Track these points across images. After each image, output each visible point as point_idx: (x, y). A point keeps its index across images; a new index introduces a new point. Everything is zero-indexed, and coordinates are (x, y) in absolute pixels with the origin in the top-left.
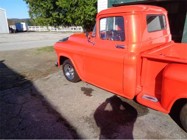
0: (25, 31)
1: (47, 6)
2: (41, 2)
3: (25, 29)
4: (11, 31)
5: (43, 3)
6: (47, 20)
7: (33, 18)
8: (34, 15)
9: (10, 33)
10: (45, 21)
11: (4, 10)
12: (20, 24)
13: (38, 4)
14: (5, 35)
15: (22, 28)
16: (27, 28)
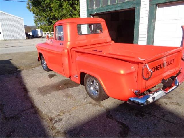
0: (40, 37)
1: (48, 15)
2: (43, 12)
3: (39, 35)
4: (27, 37)
5: (45, 13)
6: (49, 26)
7: (38, 25)
8: (38, 23)
9: (26, 39)
10: (47, 28)
11: (22, 19)
12: (36, 31)
13: (41, 14)
14: (22, 41)
15: (37, 34)
16: (42, 34)
